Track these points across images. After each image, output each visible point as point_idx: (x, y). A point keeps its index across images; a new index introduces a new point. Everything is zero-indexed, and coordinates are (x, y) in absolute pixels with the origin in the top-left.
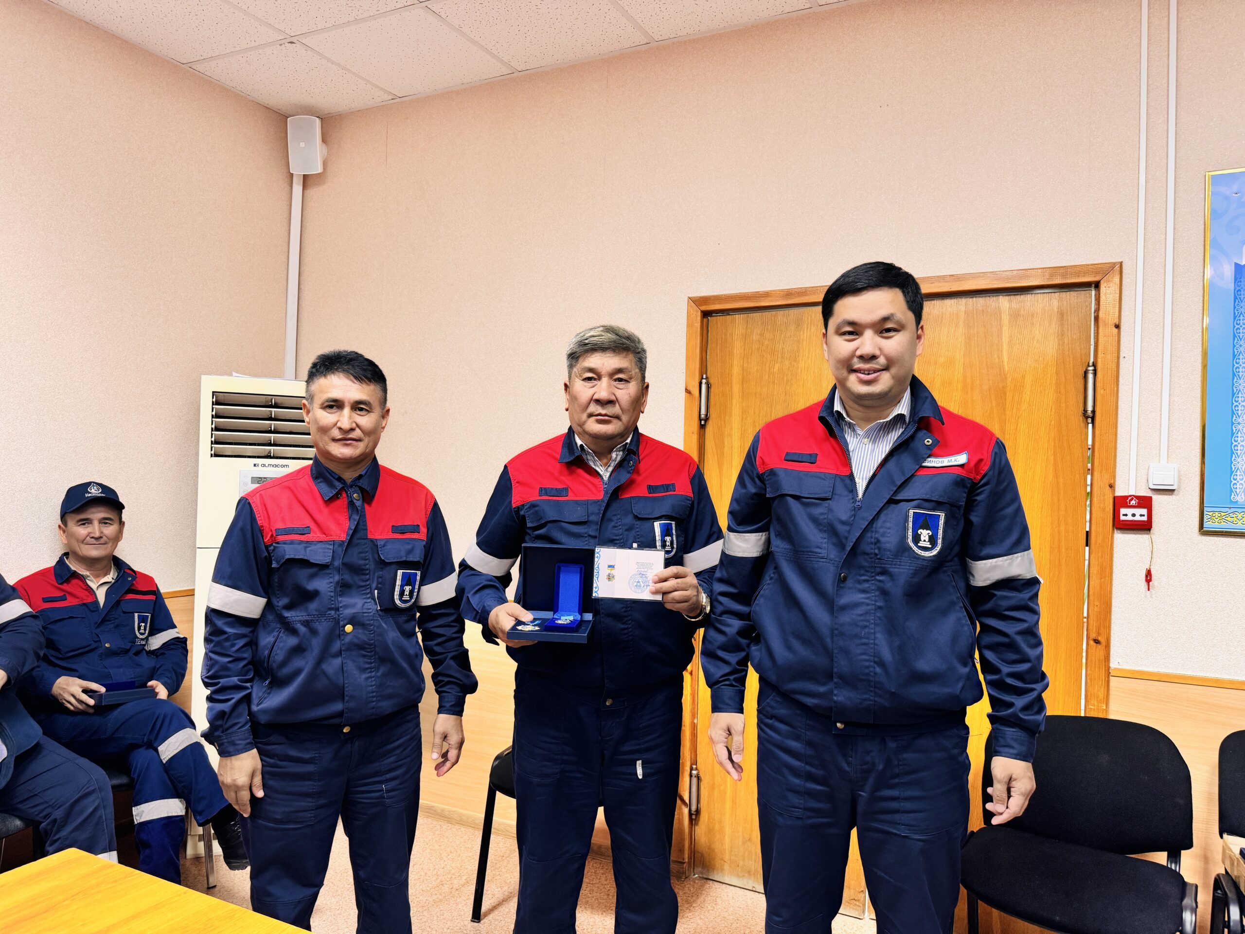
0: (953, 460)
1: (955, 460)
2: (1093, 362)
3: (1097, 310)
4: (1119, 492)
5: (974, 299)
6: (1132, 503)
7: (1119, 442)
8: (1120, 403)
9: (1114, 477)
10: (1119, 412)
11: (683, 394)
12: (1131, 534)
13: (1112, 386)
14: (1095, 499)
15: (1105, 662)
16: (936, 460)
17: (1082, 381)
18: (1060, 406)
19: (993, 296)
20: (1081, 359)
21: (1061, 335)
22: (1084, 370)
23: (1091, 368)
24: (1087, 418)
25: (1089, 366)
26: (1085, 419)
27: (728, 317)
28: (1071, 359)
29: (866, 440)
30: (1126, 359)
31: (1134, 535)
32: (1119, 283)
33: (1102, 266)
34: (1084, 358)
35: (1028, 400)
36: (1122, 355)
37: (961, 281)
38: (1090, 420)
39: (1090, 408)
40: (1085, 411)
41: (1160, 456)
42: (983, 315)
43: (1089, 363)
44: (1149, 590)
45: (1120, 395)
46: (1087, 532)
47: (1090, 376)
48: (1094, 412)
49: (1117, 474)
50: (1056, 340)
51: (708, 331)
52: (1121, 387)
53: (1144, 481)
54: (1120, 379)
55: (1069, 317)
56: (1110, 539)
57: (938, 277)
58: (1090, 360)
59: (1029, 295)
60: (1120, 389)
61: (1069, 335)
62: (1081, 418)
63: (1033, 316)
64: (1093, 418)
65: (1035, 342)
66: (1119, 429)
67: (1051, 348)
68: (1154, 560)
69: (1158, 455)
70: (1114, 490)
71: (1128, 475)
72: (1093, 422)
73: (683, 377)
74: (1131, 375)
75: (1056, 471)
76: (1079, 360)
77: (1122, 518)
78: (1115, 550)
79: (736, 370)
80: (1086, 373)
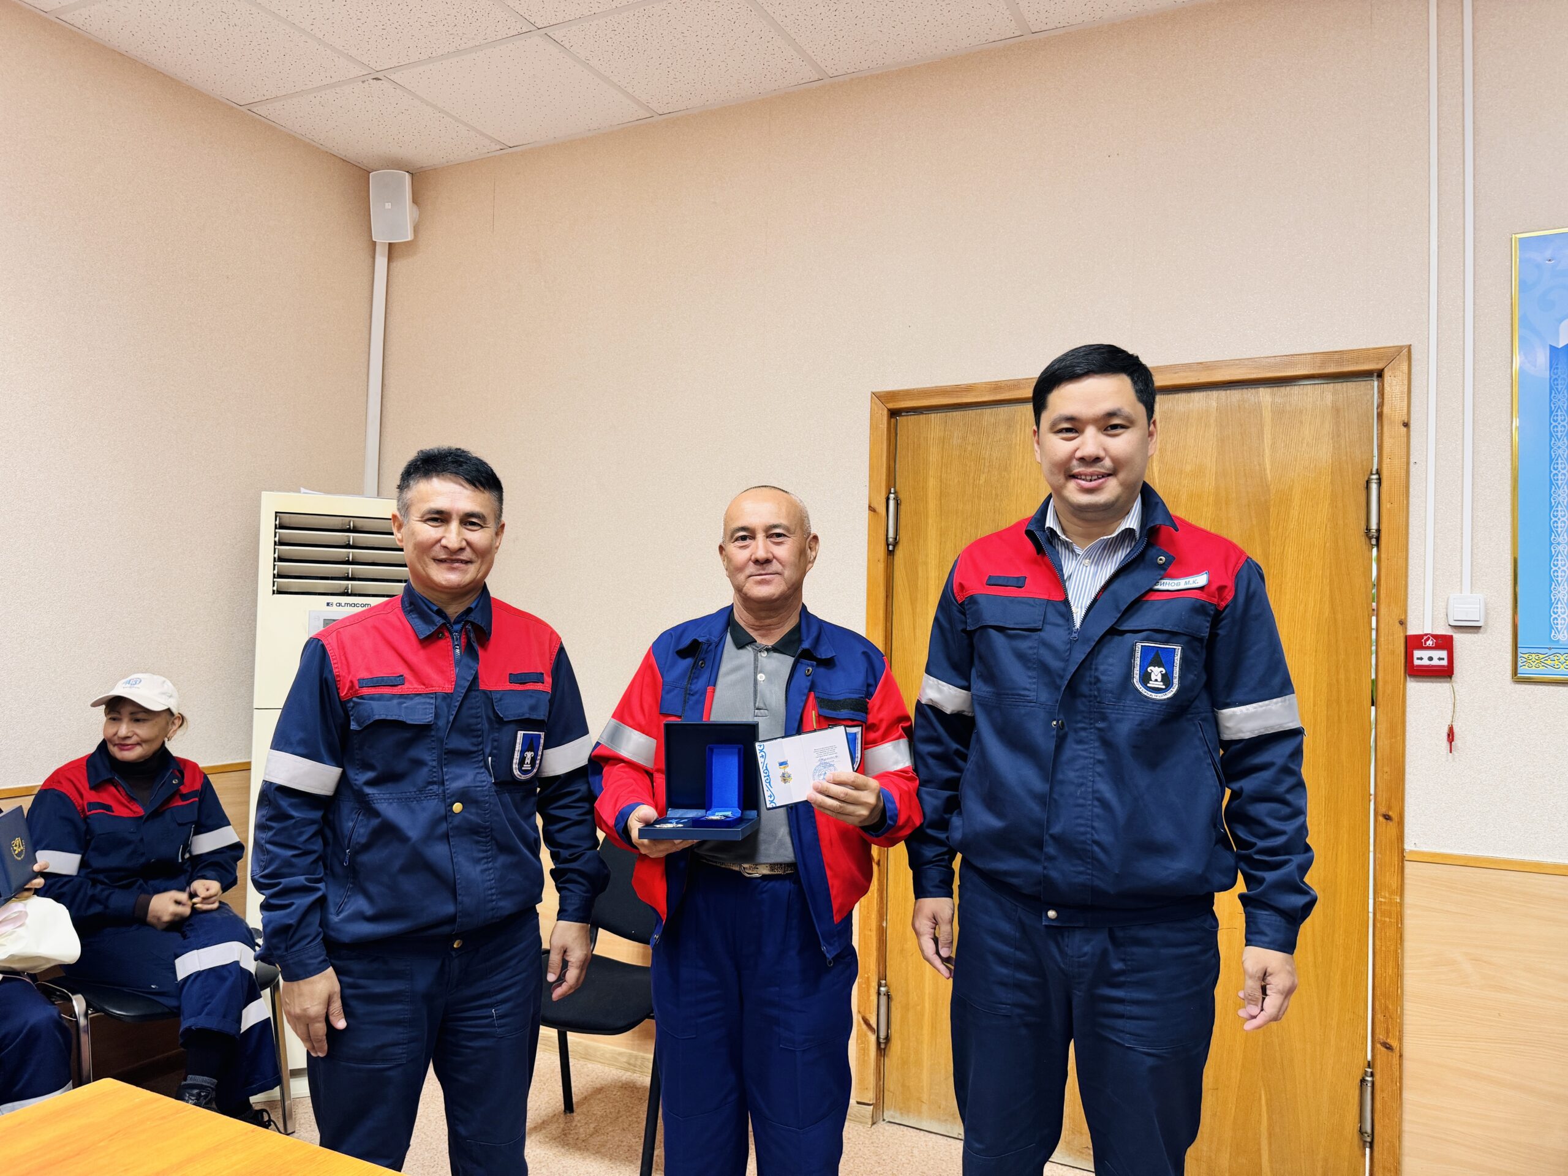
0: (1191, 582)
1: (1194, 582)
2: (1377, 470)
3: (1381, 405)
4: (1412, 631)
5: (1228, 392)
6: (1428, 643)
7: (1410, 568)
8: (1411, 519)
9: (1406, 612)
10: (1410, 531)
11: (866, 513)
12: (1428, 682)
13: (1402, 498)
14: (1382, 639)
15: (1398, 842)
16: (1171, 581)
17: (1364, 492)
18: (1337, 524)
19: (1252, 388)
20: (1362, 465)
21: (1337, 435)
22: (1366, 479)
23: (1375, 477)
24: (1370, 538)
25: (1372, 474)
26: (1368, 542)
27: (921, 416)
28: (1350, 466)
29: (1088, 560)
30: (1417, 466)
31: (1431, 684)
32: (1407, 371)
33: (1386, 350)
34: (1365, 463)
35: (1297, 517)
36: (1412, 460)
37: (1212, 369)
38: (1374, 542)
39: (1374, 526)
40: (1368, 529)
41: (1461, 584)
42: (1240, 412)
43: (1372, 470)
44: (1451, 752)
45: (1411, 509)
46: (1373, 681)
47: (1374, 487)
48: (1379, 531)
49: (1409, 608)
50: (1331, 441)
51: (896, 434)
52: (1413, 500)
53: (1443, 615)
54: (1411, 490)
55: (1346, 414)
56: (1402, 689)
57: (1183, 365)
58: (1373, 467)
59: (1296, 387)
60: (1411, 502)
61: (1347, 436)
62: (1363, 539)
63: (1301, 412)
64: (1378, 539)
65: (1305, 445)
66: (1410, 551)
67: (1324, 453)
68: (1457, 715)
69: (1459, 584)
70: (1406, 628)
71: (1422, 609)
72: (1378, 545)
73: (866, 492)
74: (1424, 485)
75: (1332, 605)
76: (1360, 466)
77: (1417, 662)
78: (1409, 702)
79: (932, 483)
80: (1368, 482)
